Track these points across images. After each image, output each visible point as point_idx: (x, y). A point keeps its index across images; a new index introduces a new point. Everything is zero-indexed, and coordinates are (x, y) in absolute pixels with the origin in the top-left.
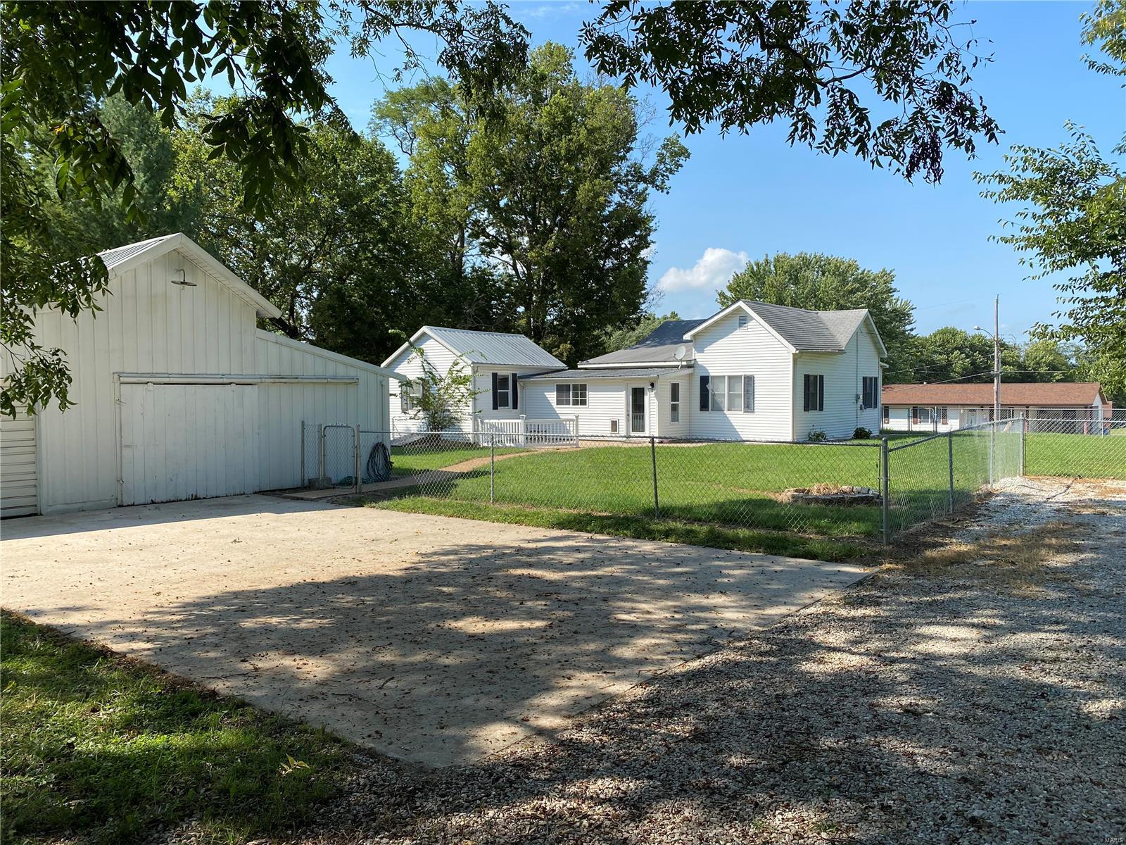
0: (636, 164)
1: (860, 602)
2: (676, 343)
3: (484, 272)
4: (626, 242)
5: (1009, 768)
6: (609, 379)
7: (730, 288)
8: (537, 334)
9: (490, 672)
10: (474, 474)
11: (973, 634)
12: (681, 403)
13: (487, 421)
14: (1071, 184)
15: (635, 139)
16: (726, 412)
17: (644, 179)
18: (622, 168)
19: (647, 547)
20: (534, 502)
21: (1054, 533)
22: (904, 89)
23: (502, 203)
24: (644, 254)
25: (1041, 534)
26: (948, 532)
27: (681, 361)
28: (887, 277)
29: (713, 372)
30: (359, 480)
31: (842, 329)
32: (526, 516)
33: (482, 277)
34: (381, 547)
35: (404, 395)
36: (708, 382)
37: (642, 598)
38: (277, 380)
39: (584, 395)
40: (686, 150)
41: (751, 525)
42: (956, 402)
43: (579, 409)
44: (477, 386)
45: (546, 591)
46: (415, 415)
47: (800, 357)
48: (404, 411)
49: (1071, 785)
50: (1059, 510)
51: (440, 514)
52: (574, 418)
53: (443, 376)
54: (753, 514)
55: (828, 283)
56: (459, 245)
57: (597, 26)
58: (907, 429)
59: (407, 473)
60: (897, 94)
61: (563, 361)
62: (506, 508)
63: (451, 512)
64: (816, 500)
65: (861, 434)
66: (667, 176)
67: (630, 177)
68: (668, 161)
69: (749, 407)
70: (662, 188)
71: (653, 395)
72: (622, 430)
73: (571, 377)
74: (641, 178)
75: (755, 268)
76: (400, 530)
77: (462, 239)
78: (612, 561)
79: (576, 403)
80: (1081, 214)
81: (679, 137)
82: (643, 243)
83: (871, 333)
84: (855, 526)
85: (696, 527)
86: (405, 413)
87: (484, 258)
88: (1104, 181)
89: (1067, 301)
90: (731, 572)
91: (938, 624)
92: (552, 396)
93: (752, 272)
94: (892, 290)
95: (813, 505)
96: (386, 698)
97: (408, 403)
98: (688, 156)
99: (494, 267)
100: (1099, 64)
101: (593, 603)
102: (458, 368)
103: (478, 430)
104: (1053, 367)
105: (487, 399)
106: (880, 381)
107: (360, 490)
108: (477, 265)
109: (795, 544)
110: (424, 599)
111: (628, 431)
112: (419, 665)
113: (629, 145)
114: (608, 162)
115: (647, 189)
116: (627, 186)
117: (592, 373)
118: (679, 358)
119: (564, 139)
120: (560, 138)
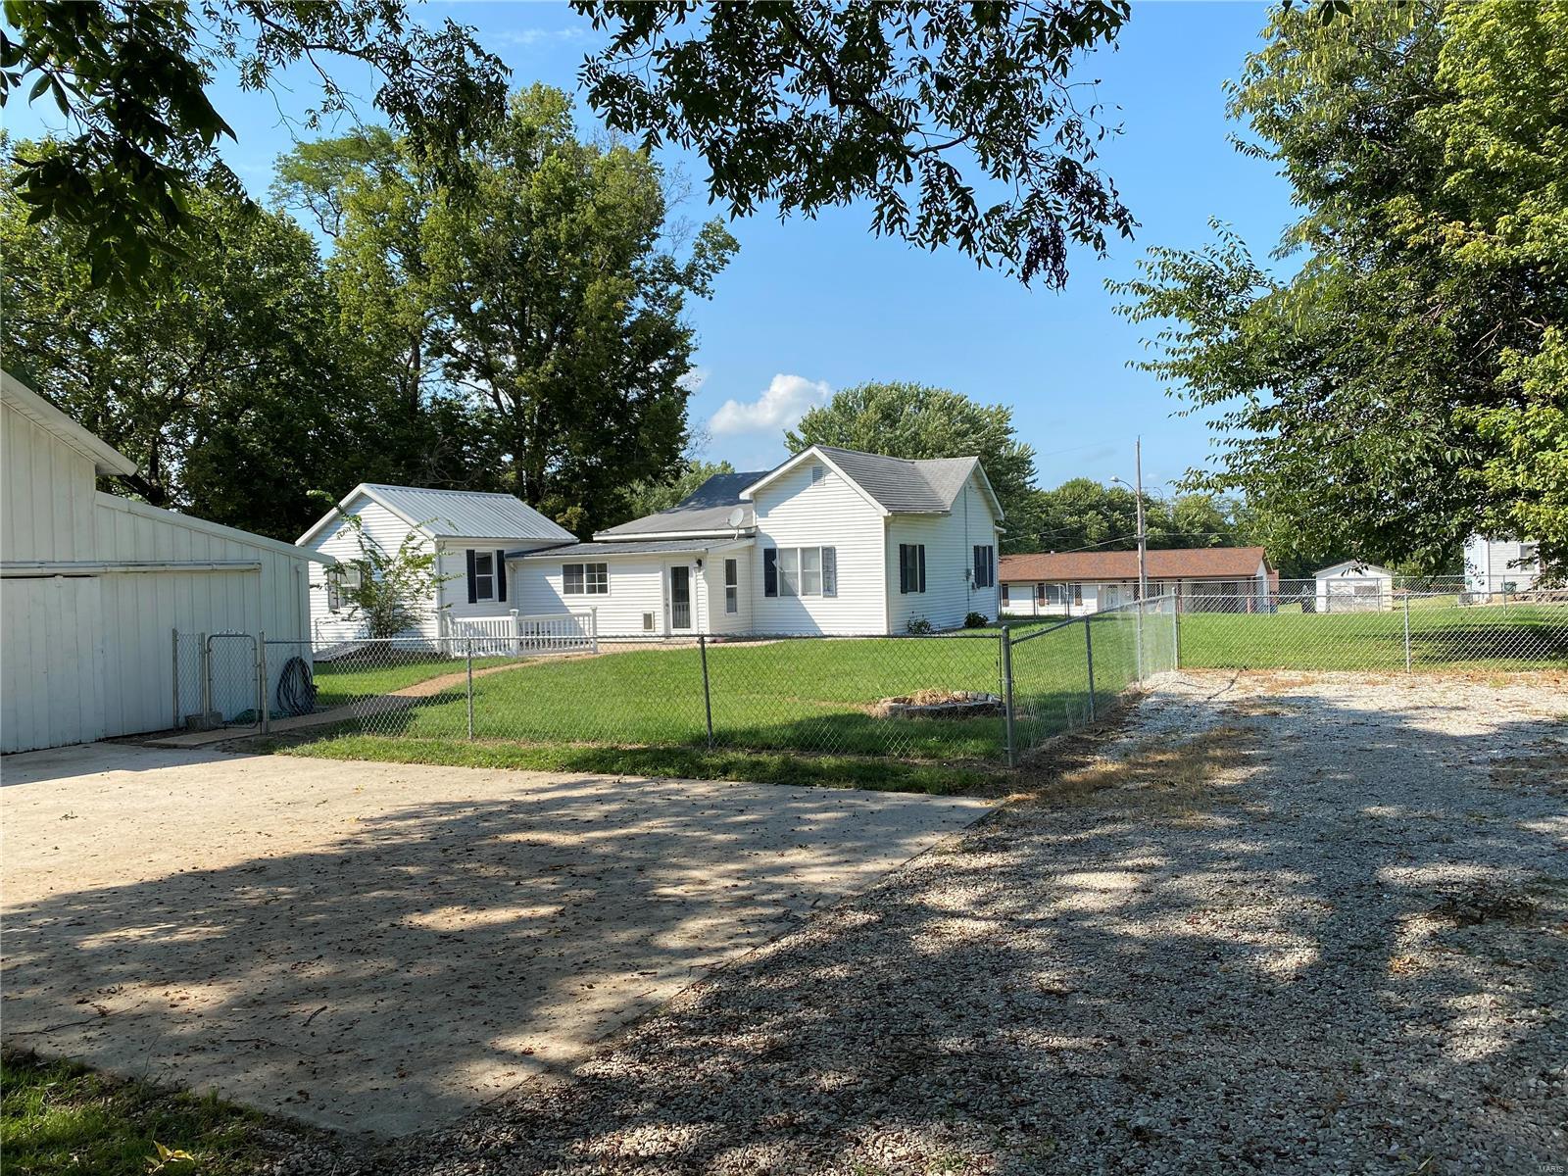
0: (665, 257)
1: (985, 847)
2: (730, 504)
3: (449, 404)
4: (656, 364)
5: (1179, 1057)
6: (638, 556)
7: (801, 429)
8: (533, 493)
9: (474, 987)
10: (442, 699)
11: (1127, 881)
12: (740, 586)
13: (460, 620)
14: (1221, 297)
15: (663, 223)
16: (800, 597)
17: (678, 279)
18: (647, 262)
19: (699, 789)
20: (535, 735)
21: (1217, 742)
22: (1015, 165)
23: (475, 307)
24: (680, 381)
25: (1203, 744)
26: (1090, 747)
27: (738, 528)
28: (1003, 415)
29: (781, 544)
30: (265, 714)
31: (946, 483)
32: (522, 756)
33: (448, 413)
34: (302, 813)
35: (333, 586)
36: (774, 558)
37: (693, 863)
38: (131, 569)
39: (603, 579)
40: (734, 241)
41: (835, 751)
42: (1092, 576)
43: (596, 599)
44: (445, 569)
45: (556, 862)
46: (351, 615)
47: (894, 521)
48: (334, 609)
49: (1255, 1071)
50: (1223, 712)
51: (392, 759)
52: (590, 612)
53: (392, 556)
54: (839, 736)
55: (929, 423)
56: (411, 366)
57: (604, 62)
58: (1032, 613)
59: (338, 701)
60: (1007, 171)
61: (571, 532)
62: (491, 746)
63: (408, 755)
64: (921, 712)
65: (975, 622)
66: (709, 276)
67: (658, 276)
68: (709, 254)
69: (830, 590)
70: (702, 292)
71: (700, 576)
72: (660, 627)
73: (584, 553)
74: (673, 277)
76: (331, 786)
77: (416, 356)
78: (651, 812)
79: (592, 590)
80: (1233, 335)
81: (723, 222)
82: (680, 366)
83: (982, 487)
84: (971, 745)
85: (764, 757)
86: (335, 612)
87: (448, 383)
88: (1259, 293)
89: (1223, 443)
90: (812, 817)
91: (1084, 871)
92: (557, 582)
94: (1008, 432)
95: (917, 719)
96: (315, 1040)
97: (339, 598)
98: (737, 249)
99: (466, 398)
100: (1248, 145)
101: (623, 875)
102: (414, 543)
103: (447, 634)
104: (1208, 528)
105: (460, 587)
106: (996, 551)
107: (267, 729)
108: (440, 394)
109: (895, 774)
110: (371, 887)
111: (667, 628)
112: (366, 986)
113: (655, 230)
114: (625, 253)
115: (682, 292)
116: (654, 287)
117: (614, 548)
118: (735, 525)
119: (564, 220)
120: (559, 218)
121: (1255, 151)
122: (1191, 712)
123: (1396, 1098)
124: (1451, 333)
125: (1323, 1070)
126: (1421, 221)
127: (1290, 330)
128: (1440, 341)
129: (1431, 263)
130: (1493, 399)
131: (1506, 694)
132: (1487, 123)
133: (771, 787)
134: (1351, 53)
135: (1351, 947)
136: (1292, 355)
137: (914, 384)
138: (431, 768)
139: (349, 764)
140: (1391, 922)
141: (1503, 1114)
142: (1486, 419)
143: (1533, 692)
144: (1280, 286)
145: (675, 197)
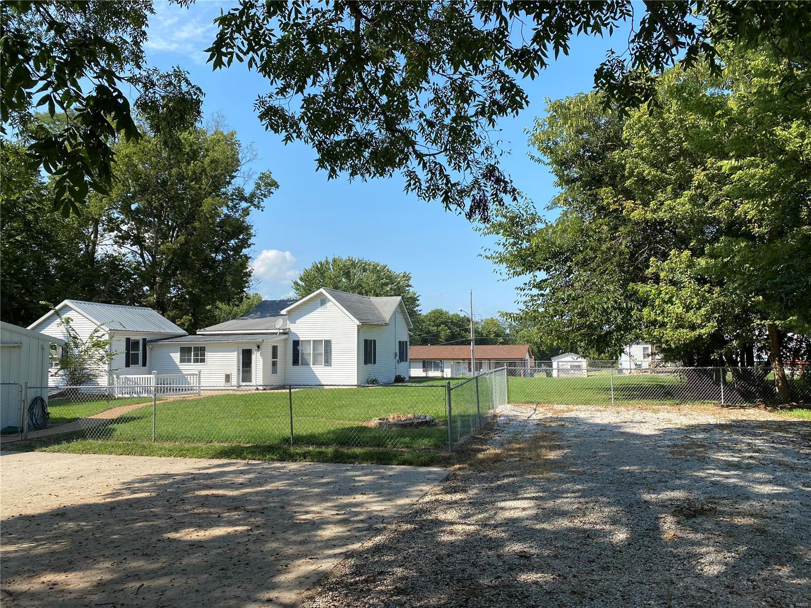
0: (239, 188)
1: (454, 490)
2: (274, 316)
3: (115, 258)
4: (232, 242)
5: (593, 581)
6: (224, 342)
7: (301, 279)
8: (161, 306)
9: (222, 569)
11: (531, 503)
12: (279, 360)
13: (121, 377)
14: (522, 226)
15: (238, 170)
16: (311, 366)
17: (246, 200)
18: (230, 189)
19: (292, 466)
20: (189, 439)
21: (543, 438)
22: (463, 165)
23: (133, 207)
24: (245, 251)
25: (536, 439)
26: (483, 442)
27: (279, 329)
28: (407, 277)
29: (302, 338)
30: (25, 428)
31: (386, 309)
32: (188, 450)
33: (113, 263)
34: (70, 484)
36: (298, 345)
37: (309, 503)
39: (203, 355)
40: (276, 183)
41: (359, 445)
42: (448, 357)
43: (199, 366)
44: (114, 348)
45: (235, 504)
47: (362, 328)
49: (629, 586)
50: (538, 424)
51: (111, 453)
52: (197, 373)
53: (85, 341)
54: (359, 437)
55: (369, 278)
56: (92, 236)
57: (268, 99)
60: (460, 167)
61: (184, 329)
62: (168, 445)
63: (120, 451)
64: (395, 424)
65: (399, 380)
66: (262, 199)
67: (235, 197)
68: (263, 188)
69: (328, 362)
70: (258, 207)
71: (259, 354)
72: (234, 381)
73: (191, 341)
74: (243, 198)
75: (319, 266)
76: (80, 468)
77: (96, 231)
78: (273, 478)
79: (196, 361)
80: (527, 244)
81: (271, 173)
82: (244, 244)
83: (403, 312)
84: (426, 441)
85: (323, 449)
87: (116, 247)
88: (540, 226)
90: (360, 478)
91: (509, 500)
92: (176, 356)
93: (317, 269)
94: (409, 286)
95: (394, 429)
96: (146, 601)
98: (278, 187)
99: (124, 255)
100: (536, 157)
101: (275, 511)
102: (99, 334)
103: (113, 384)
104: (497, 335)
105: (121, 359)
106: (408, 343)
107: (28, 437)
108: (110, 253)
109: (395, 456)
110: (135, 521)
111: (238, 382)
112: (160, 573)
113: (234, 174)
114: (219, 184)
115: (250, 207)
116: (232, 202)
117: (209, 338)
118: (278, 327)
119: (192, 165)
120: (189, 164)
121: (539, 161)
122: (524, 424)
123: (693, 593)
124: (627, 250)
125: (657, 583)
126: (615, 199)
127: (553, 243)
128: (622, 253)
129: (618, 219)
130: (644, 280)
131: (661, 415)
132: (643, 159)
133: (332, 464)
134: (585, 123)
135: (646, 530)
136: (555, 255)
138: (136, 457)
139: (85, 456)
140: (657, 518)
141: (739, 597)
142: (642, 288)
143: (671, 415)
144: (549, 224)
145: (248, 158)
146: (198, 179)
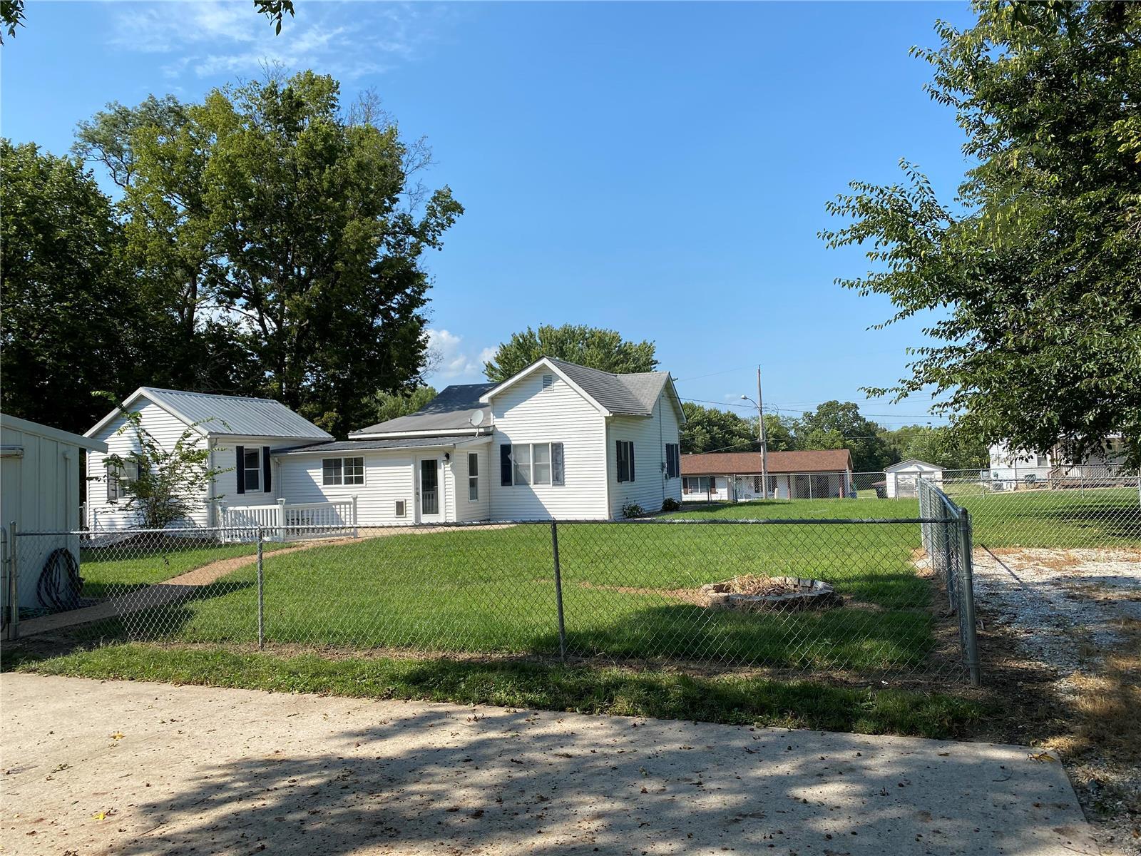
0: (404, 215)
2: (468, 408)
3: (221, 328)
4: (398, 297)
6: (391, 451)
7: (497, 360)
8: (293, 400)
10: (219, 589)
12: (480, 477)
13: (230, 508)
15: (401, 189)
16: (532, 485)
17: (414, 233)
18: (391, 218)
23: (246, 248)
24: (417, 312)
27: (479, 427)
29: (515, 441)
30: (14, 612)
31: (645, 392)
35: (112, 477)
36: (509, 452)
39: (359, 471)
40: (459, 206)
42: (723, 471)
43: (354, 489)
44: (217, 463)
46: (128, 505)
47: (613, 421)
48: (111, 500)
52: (351, 500)
53: (169, 451)
56: (189, 297)
59: (101, 592)
61: (329, 433)
63: (185, 672)
65: (671, 506)
66: (439, 232)
67: (397, 229)
68: (439, 215)
69: (558, 479)
70: (434, 244)
71: (448, 467)
72: (410, 512)
73: (340, 450)
74: (410, 231)
75: (521, 340)
77: (193, 290)
79: (349, 481)
81: (450, 191)
82: (416, 301)
83: (671, 397)
86: (112, 503)
89: (916, 352)
92: (317, 475)
93: (519, 343)
94: (652, 363)
97: (117, 488)
98: (461, 212)
99: (236, 325)
102: (190, 440)
103: (216, 521)
105: (230, 479)
106: (680, 449)
107: (16, 633)
108: (214, 320)
111: (417, 517)
113: (396, 196)
115: (420, 244)
116: (394, 238)
117: (368, 444)
118: (476, 424)
119: (327, 171)
120: (323, 169)
137: (582, 327)
138: (216, 693)
145: (417, 163)
146: (338, 195)
